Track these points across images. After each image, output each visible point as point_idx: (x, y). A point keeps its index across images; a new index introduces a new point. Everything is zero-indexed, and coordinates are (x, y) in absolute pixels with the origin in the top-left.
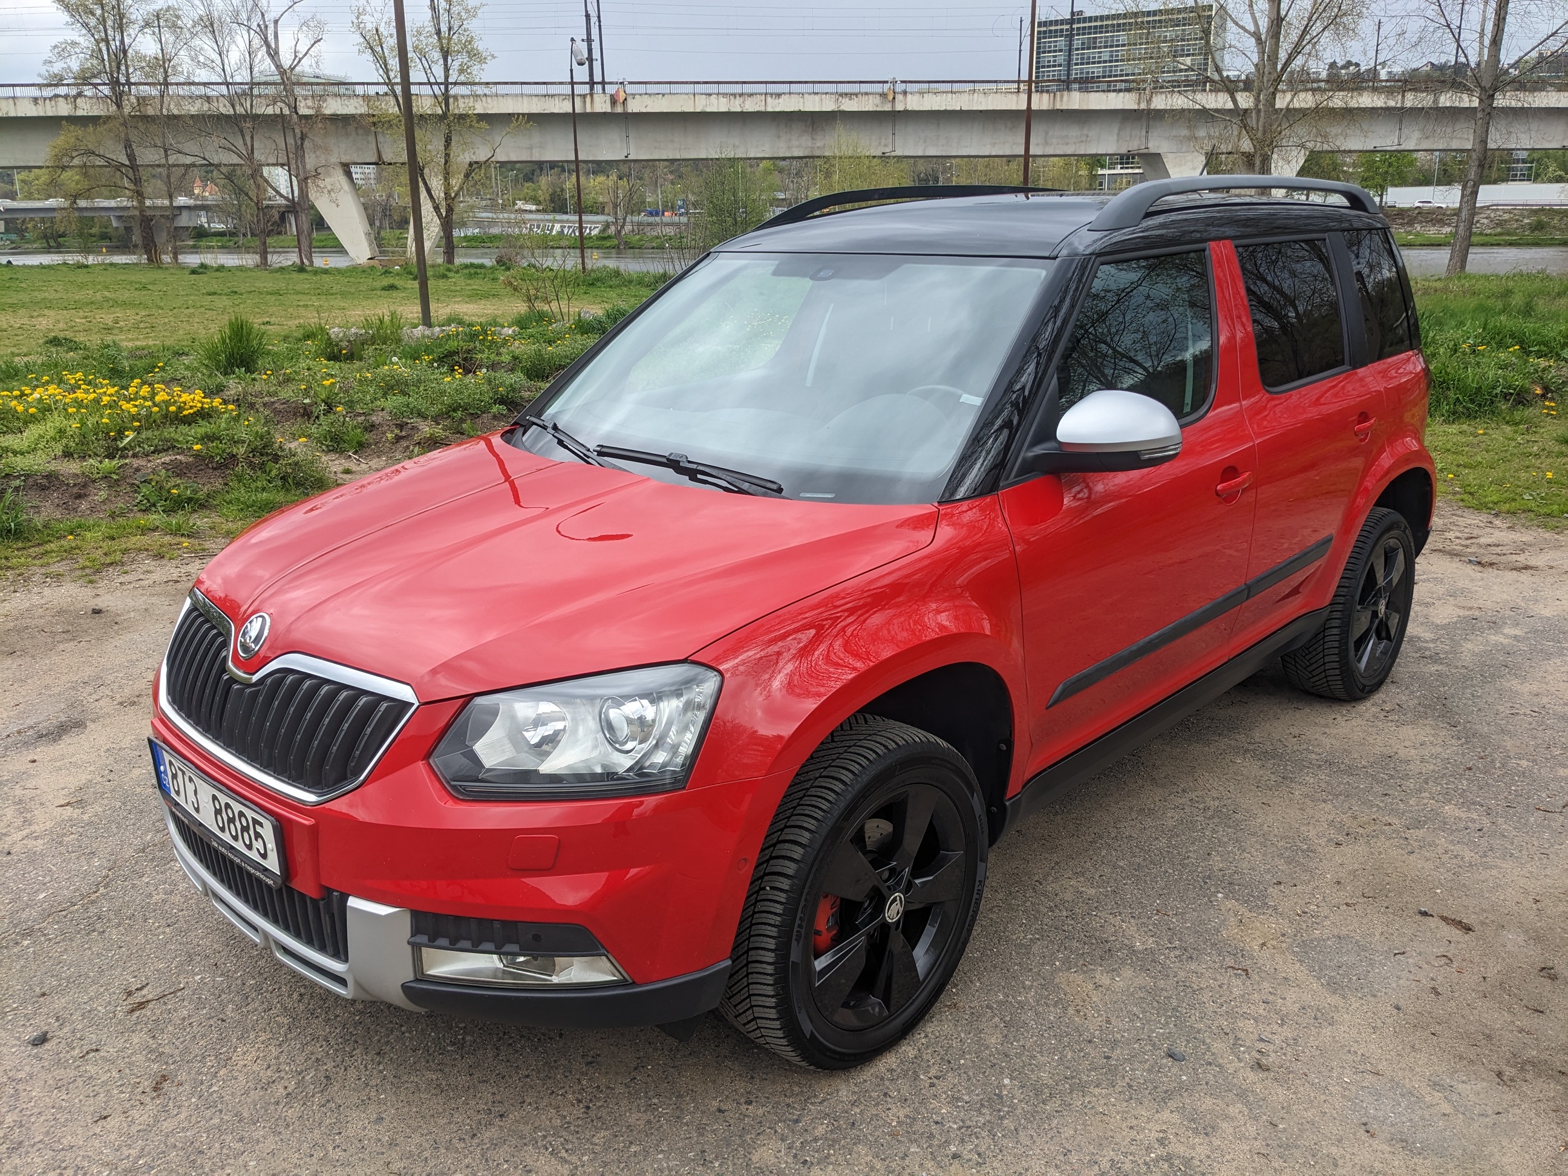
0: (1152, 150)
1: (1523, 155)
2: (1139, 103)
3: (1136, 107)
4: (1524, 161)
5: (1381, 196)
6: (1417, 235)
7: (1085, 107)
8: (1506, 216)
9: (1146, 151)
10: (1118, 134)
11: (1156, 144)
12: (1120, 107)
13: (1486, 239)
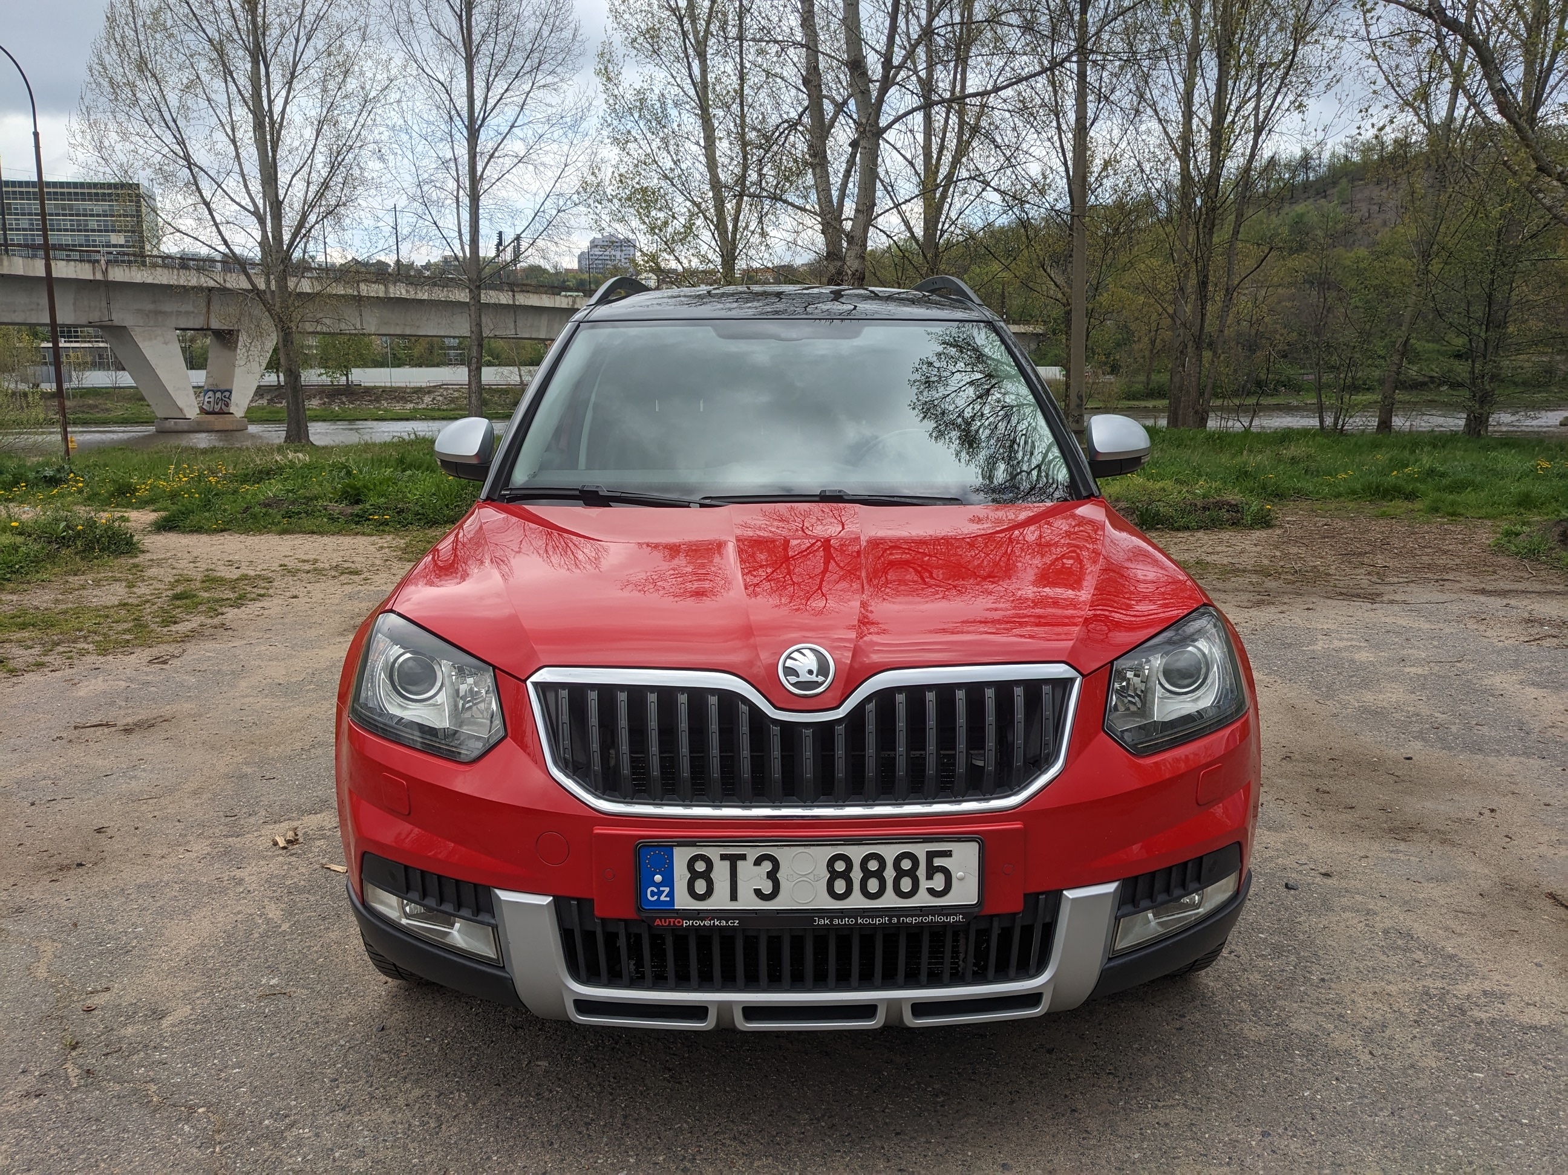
0: (116, 323)
1: (454, 342)
2: (94, 274)
3: (91, 278)
4: (453, 348)
5: (347, 375)
6: (386, 410)
7: (31, 274)
8: (456, 394)
9: (109, 323)
10: (74, 304)
11: (121, 316)
12: (73, 276)
13: (445, 414)
